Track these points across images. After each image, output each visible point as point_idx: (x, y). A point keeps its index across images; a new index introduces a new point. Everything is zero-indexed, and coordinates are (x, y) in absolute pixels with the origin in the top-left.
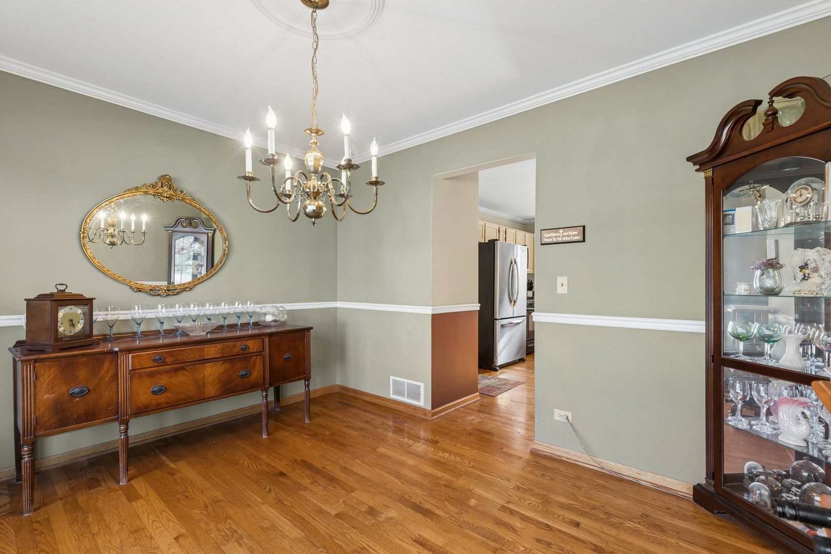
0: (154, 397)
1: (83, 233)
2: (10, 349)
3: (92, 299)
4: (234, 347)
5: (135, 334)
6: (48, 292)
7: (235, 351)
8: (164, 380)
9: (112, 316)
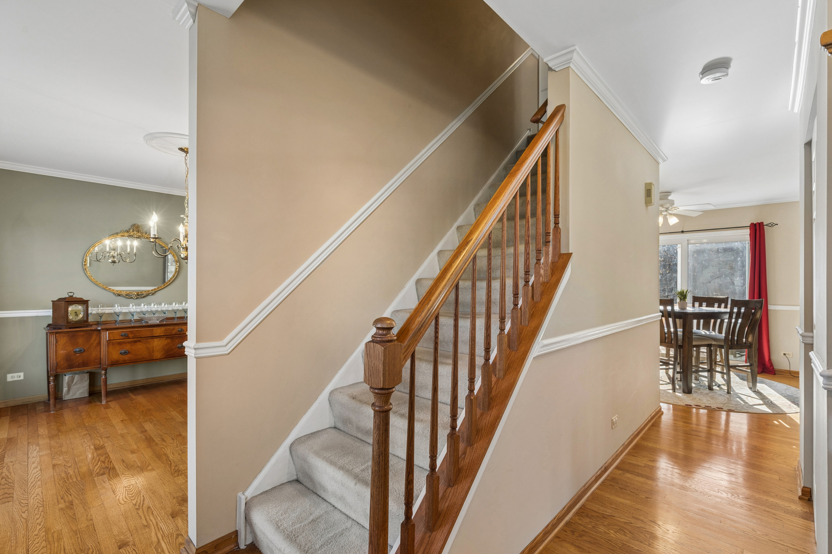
0: (121, 356)
1: (85, 262)
2: (44, 328)
3: (88, 301)
4: (173, 329)
5: (116, 321)
6: (64, 297)
7: (174, 332)
8: (128, 347)
9: (101, 310)
